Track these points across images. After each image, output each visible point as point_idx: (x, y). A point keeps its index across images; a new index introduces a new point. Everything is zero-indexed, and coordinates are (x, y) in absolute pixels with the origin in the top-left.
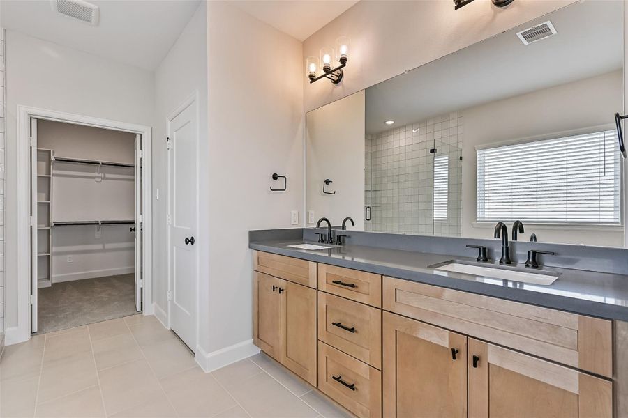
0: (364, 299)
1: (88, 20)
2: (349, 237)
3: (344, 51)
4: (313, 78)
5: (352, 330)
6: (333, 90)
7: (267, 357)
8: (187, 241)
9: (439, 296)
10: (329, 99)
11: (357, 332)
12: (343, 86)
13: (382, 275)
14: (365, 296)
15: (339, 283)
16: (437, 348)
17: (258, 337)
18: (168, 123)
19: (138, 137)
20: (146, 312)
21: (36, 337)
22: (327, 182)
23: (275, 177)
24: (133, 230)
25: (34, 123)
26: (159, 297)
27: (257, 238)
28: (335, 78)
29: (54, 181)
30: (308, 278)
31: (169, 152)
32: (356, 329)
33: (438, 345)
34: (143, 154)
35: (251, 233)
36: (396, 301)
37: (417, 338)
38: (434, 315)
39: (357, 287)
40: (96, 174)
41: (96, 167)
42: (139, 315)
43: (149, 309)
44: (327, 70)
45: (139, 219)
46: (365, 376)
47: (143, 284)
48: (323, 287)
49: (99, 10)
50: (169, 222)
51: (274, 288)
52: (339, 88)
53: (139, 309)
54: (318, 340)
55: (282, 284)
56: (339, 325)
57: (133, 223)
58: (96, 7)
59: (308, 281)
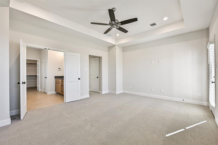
5: (63, 86)
7: (57, 93)
15: (62, 81)
17: (56, 91)
18: (43, 60)
19: (37, 61)
20: (39, 90)
23: (59, 69)
26: (41, 88)
27: (56, 77)
31: (43, 64)
34: (38, 64)
35: (55, 76)
42: (38, 91)
43: (40, 90)
45: (38, 75)
47: (38, 86)
50: (43, 75)
51: (57, 83)
53: (38, 90)
57: (37, 76)
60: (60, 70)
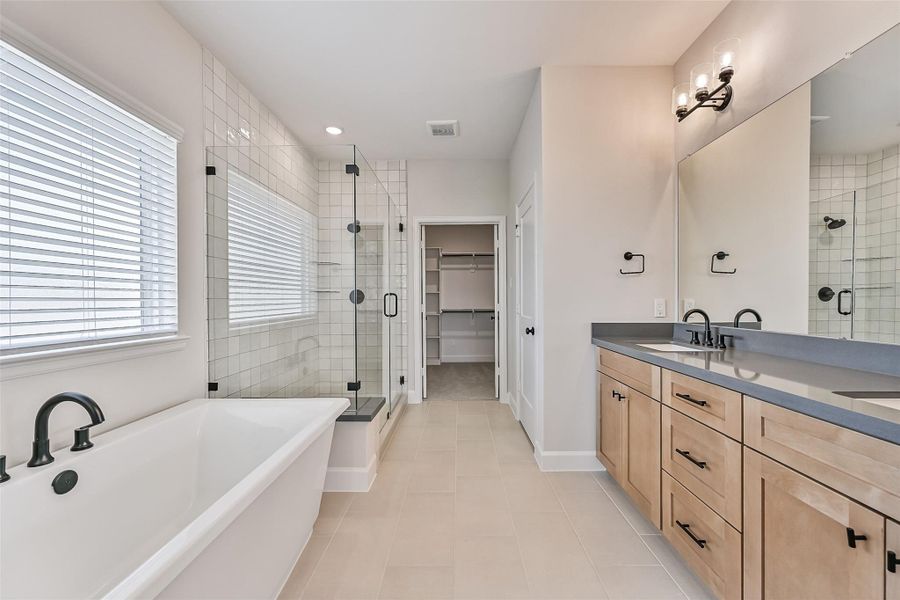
0: (717, 424)
1: (452, 133)
2: (741, 338)
3: (726, 61)
4: (682, 114)
5: (702, 465)
6: (716, 120)
7: (610, 478)
8: (528, 331)
9: (830, 439)
10: (712, 134)
11: (708, 468)
12: (733, 111)
13: (743, 394)
14: (719, 421)
15: (687, 397)
16: (830, 524)
17: (601, 448)
18: (517, 210)
19: (496, 227)
20: (502, 400)
21: (425, 402)
22: (721, 256)
23: (628, 256)
24: (493, 318)
25: (423, 228)
26: (510, 387)
27: (602, 332)
28: (719, 103)
29: (443, 274)
30: (651, 386)
31: (517, 239)
32: (708, 465)
33: (830, 519)
34: (500, 244)
35: (595, 325)
36: (763, 435)
37: (795, 498)
38: (824, 468)
39: (709, 406)
40: (471, 265)
41: (471, 259)
42: (497, 402)
43: (505, 398)
44: (702, 97)
45: (496, 308)
46: (718, 533)
47: (500, 371)
48: (668, 400)
49: (458, 123)
50: (518, 311)
51: (614, 394)
52: (727, 114)
53: (497, 396)
54: (662, 469)
55: (622, 389)
56: (685, 454)
57: (493, 312)
58: (455, 121)
59: (651, 391)
60: (634, 265)
